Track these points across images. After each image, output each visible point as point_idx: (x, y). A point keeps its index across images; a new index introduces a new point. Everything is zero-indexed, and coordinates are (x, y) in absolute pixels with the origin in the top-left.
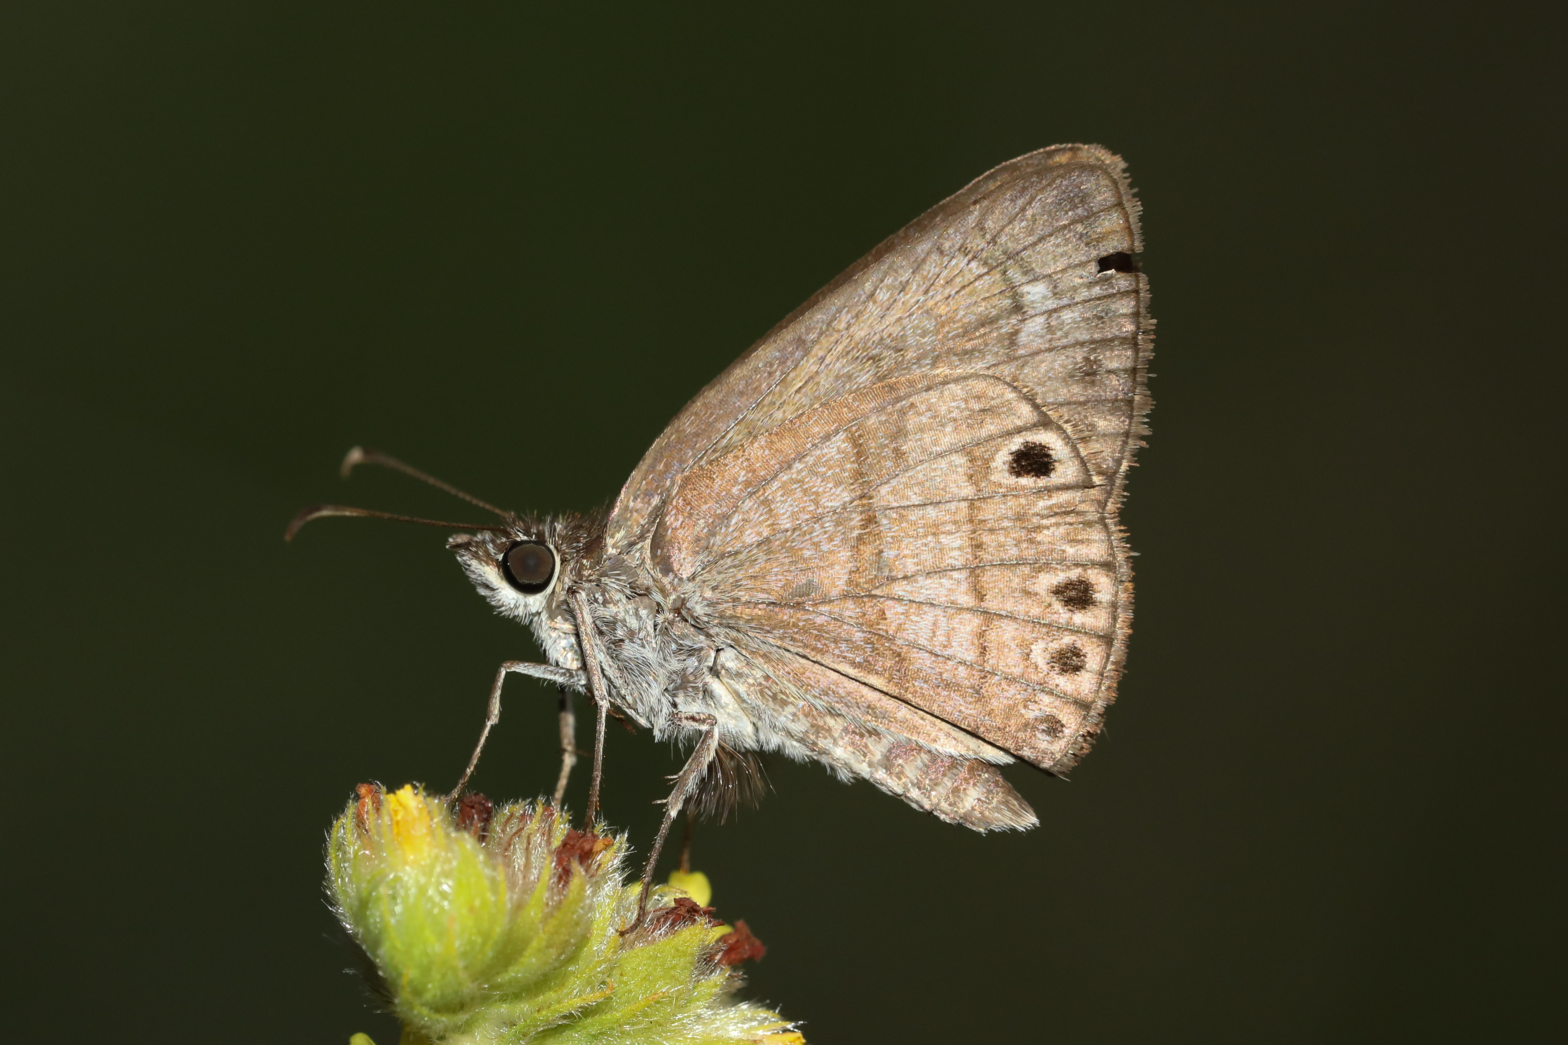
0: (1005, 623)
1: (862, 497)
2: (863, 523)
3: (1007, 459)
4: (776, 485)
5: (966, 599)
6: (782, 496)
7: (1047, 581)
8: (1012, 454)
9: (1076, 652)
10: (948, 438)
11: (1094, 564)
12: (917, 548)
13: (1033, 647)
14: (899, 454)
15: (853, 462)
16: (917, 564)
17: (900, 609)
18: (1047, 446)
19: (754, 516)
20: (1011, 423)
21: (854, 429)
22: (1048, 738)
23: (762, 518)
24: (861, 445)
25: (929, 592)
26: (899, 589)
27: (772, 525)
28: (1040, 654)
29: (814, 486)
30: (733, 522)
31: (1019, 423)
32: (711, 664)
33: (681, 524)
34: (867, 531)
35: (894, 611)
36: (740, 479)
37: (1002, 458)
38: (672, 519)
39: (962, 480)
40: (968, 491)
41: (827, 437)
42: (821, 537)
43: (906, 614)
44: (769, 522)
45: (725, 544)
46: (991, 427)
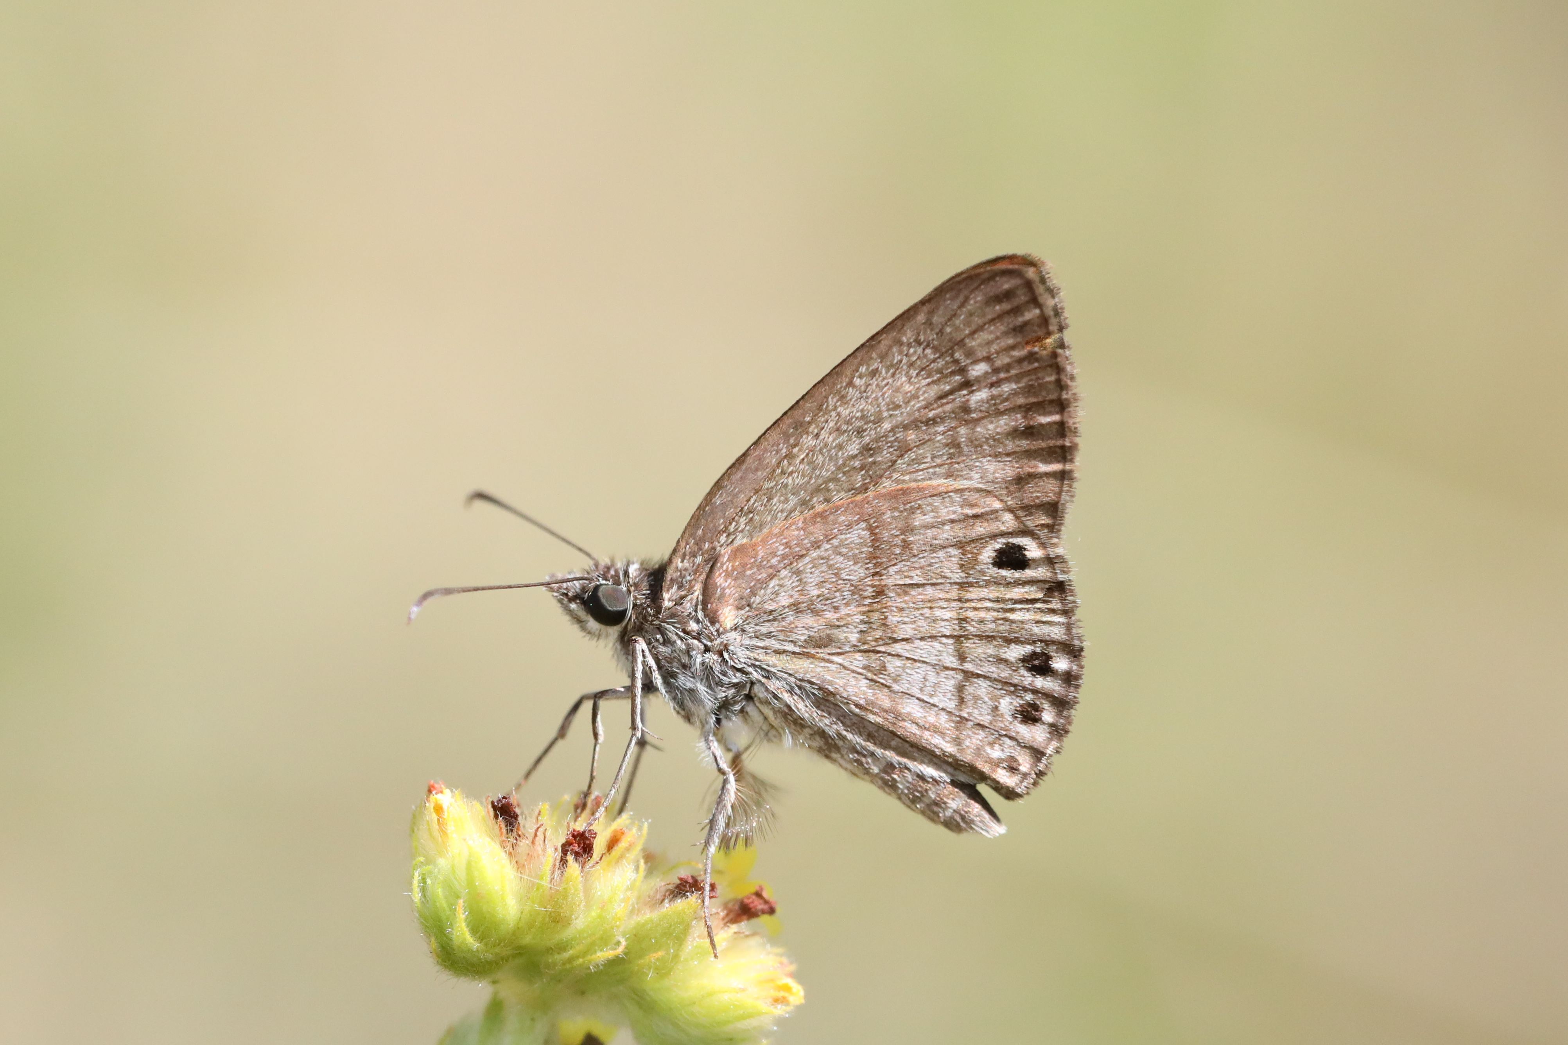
12: (915, 617)
23: (794, 585)
27: (801, 590)
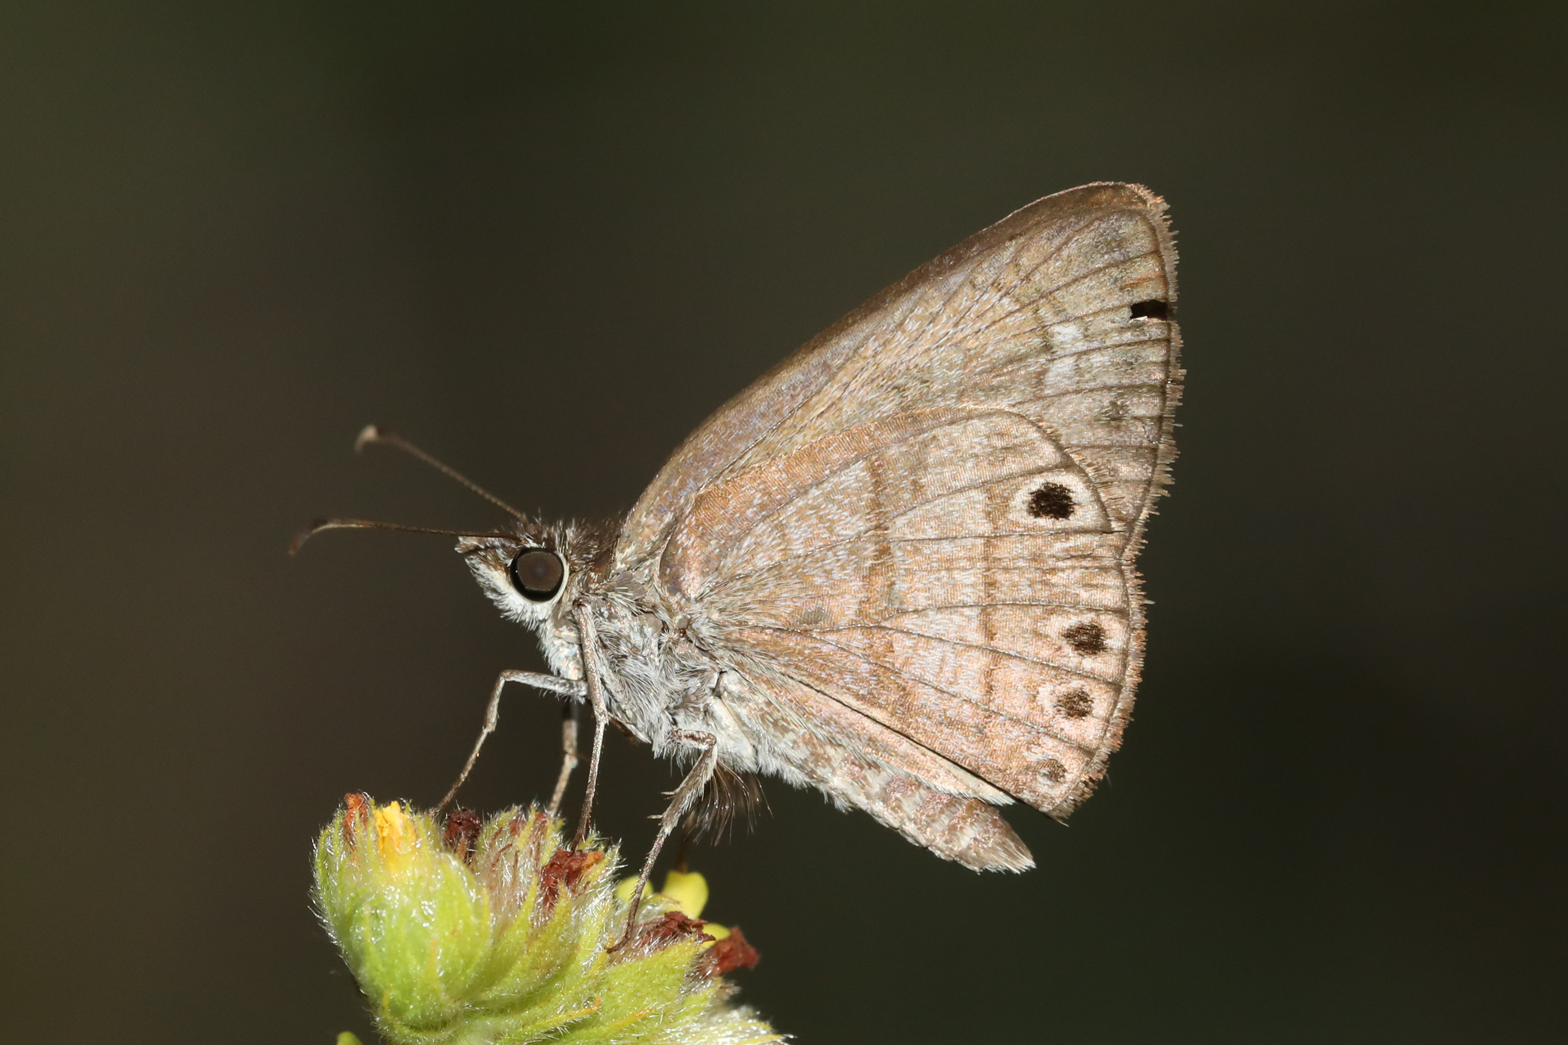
0: (1013, 664)
1: (877, 527)
2: (877, 553)
3: (1027, 499)
4: (791, 509)
5: (976, 637)
6: (797, 521)
7: (1059, 624)
8: (1031, 493)
9: (1083, 697)
10: (968, 474)
11: (1107, 610)
12: (930, 583)
13: (1040, 689)
14: (917, 487)
15: (870, 492)
16: (928, 598)
17: (908, 643)
18: (1068, 488)
19: (767, 541)
20: (1033, 462)
21: (874, 458)
22: (1049, 783)
23: (774, 543)
24: (879, 475)
25: (938, 627)
26: (908, 622)
27: (784, 550)
28: (1048, 695)
29: (828, 514)
30: (746, 544)
31: (1041, 463)
32: (713, 686)
33: (693, 544)
34: (879, 561)
35: (902, 644)
36: (756, 502)
37: (1022, 497)
38: (684, 538)
39: (980, 517)
40: (986, 528)
41: (847, 465)
42: (833, 564)
43: (914, 648)
44: (782, 547)
45: (735, 566)
46: (1013, 465)
